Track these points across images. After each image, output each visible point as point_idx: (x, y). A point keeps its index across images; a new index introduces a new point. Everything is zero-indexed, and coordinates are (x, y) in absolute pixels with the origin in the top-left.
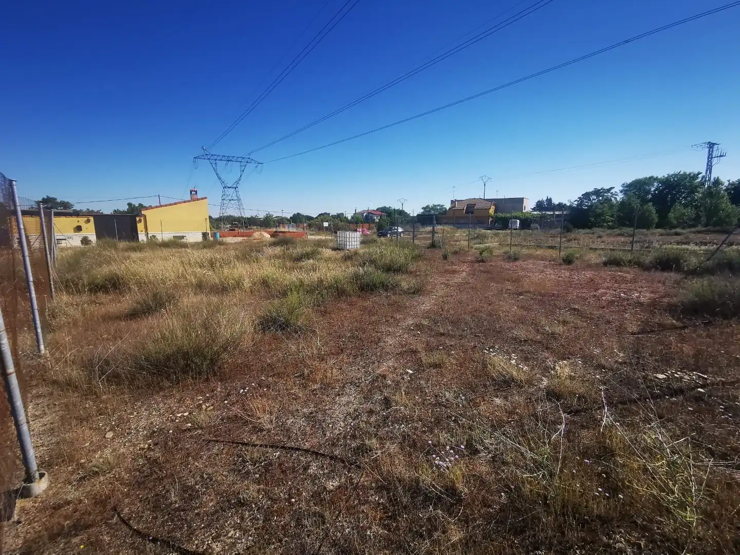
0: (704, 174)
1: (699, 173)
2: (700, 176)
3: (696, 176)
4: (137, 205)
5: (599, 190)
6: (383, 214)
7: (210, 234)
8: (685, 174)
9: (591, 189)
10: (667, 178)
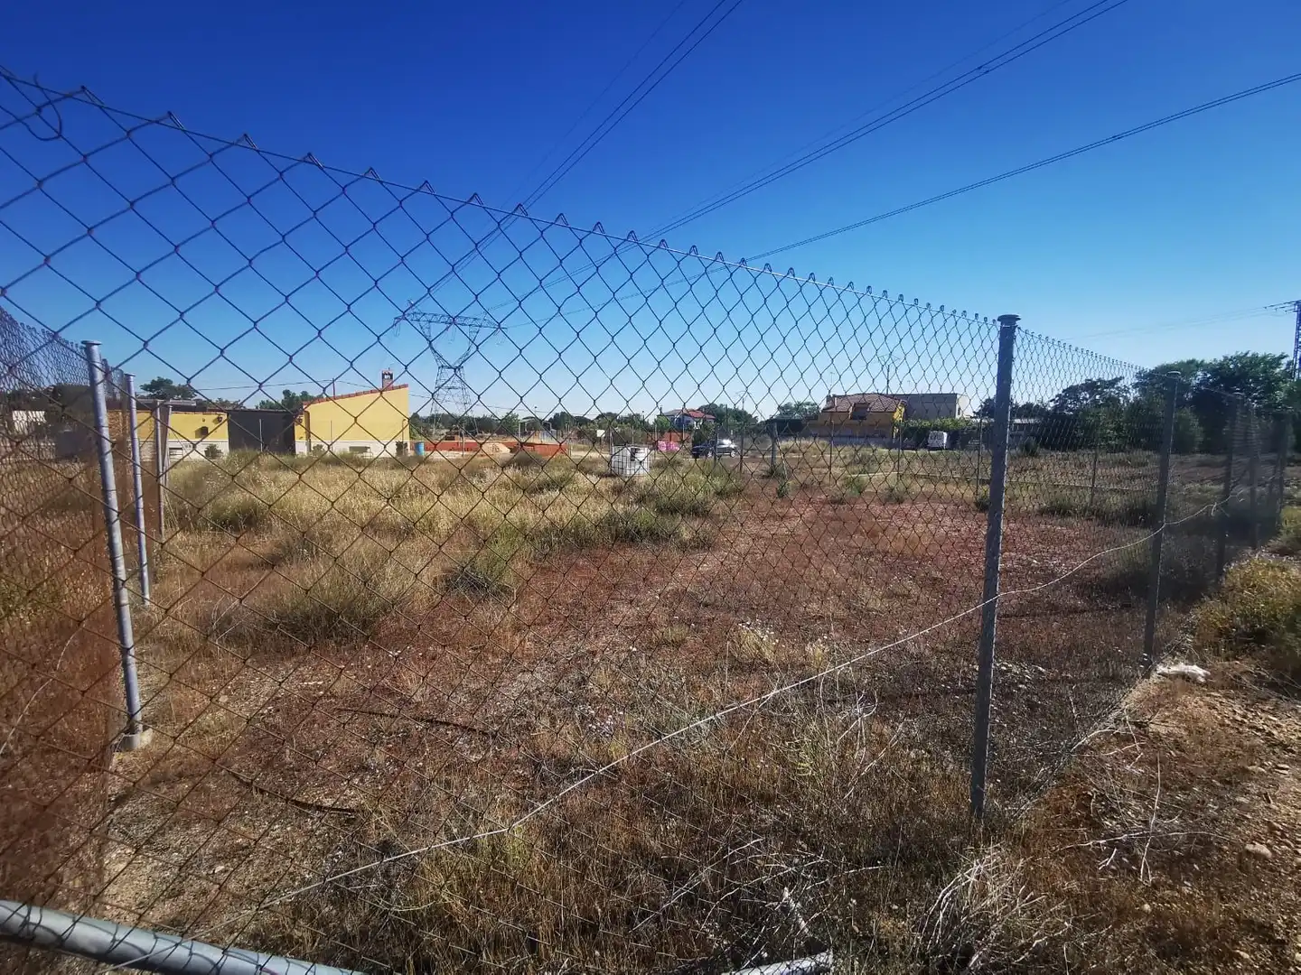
0: (1291, 358)
1: (1282, 357)
2: (1284, 361)
3: (1276, 361)
4: (298, 394)
5: (1095, 383)
6: (707, 416)
7: (409, 444)
8: (1255, 357)
9: (1079, 381)
10: (1221, 364)
